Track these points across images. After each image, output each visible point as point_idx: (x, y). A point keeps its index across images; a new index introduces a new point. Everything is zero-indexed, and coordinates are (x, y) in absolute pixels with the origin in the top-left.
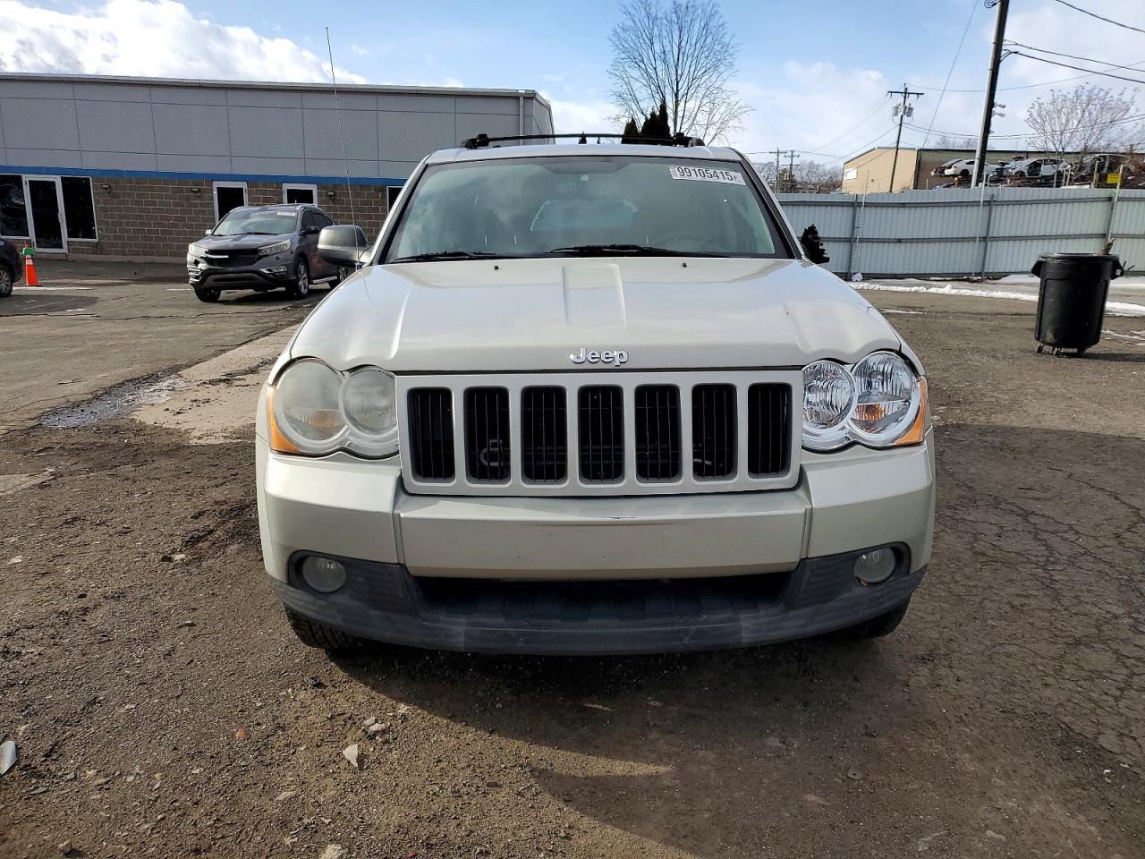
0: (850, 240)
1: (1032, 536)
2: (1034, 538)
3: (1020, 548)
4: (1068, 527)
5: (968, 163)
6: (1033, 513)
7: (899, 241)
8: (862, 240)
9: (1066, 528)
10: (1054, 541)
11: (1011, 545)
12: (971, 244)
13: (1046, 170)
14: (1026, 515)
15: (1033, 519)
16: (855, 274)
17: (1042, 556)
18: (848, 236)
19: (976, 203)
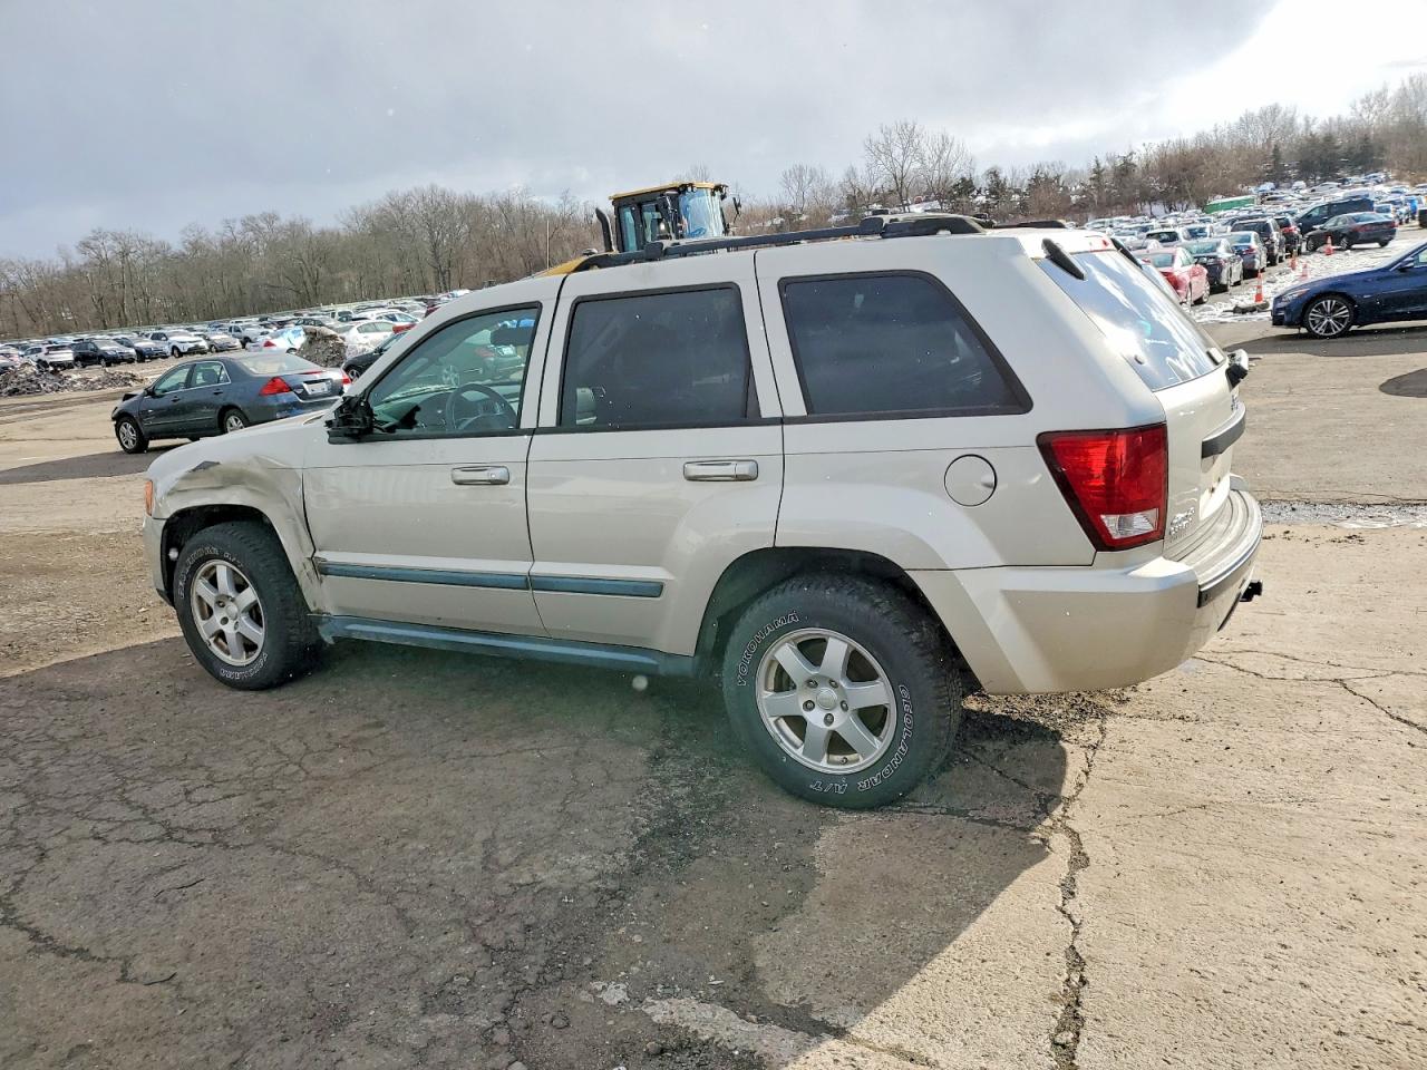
1: (150, 808)
2: (146, 806)
3: (157, 789)
4: (109, 839)
6: (161, 840)
9: (113, 836)
10: (123, 813)
11: (168, 789)
14: (169, 834)
15: (157, 831)
17: (130, 790)
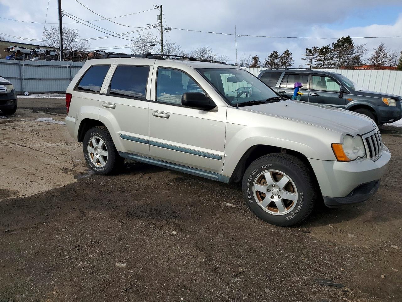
0: (21, 79)
5: (19, 48)
7: (40, 79)
8: (25, 79)
12: (66, 81)
13: (52, 53)
16: (25, 92)
18: (19, 77)
19: (66, 67)
